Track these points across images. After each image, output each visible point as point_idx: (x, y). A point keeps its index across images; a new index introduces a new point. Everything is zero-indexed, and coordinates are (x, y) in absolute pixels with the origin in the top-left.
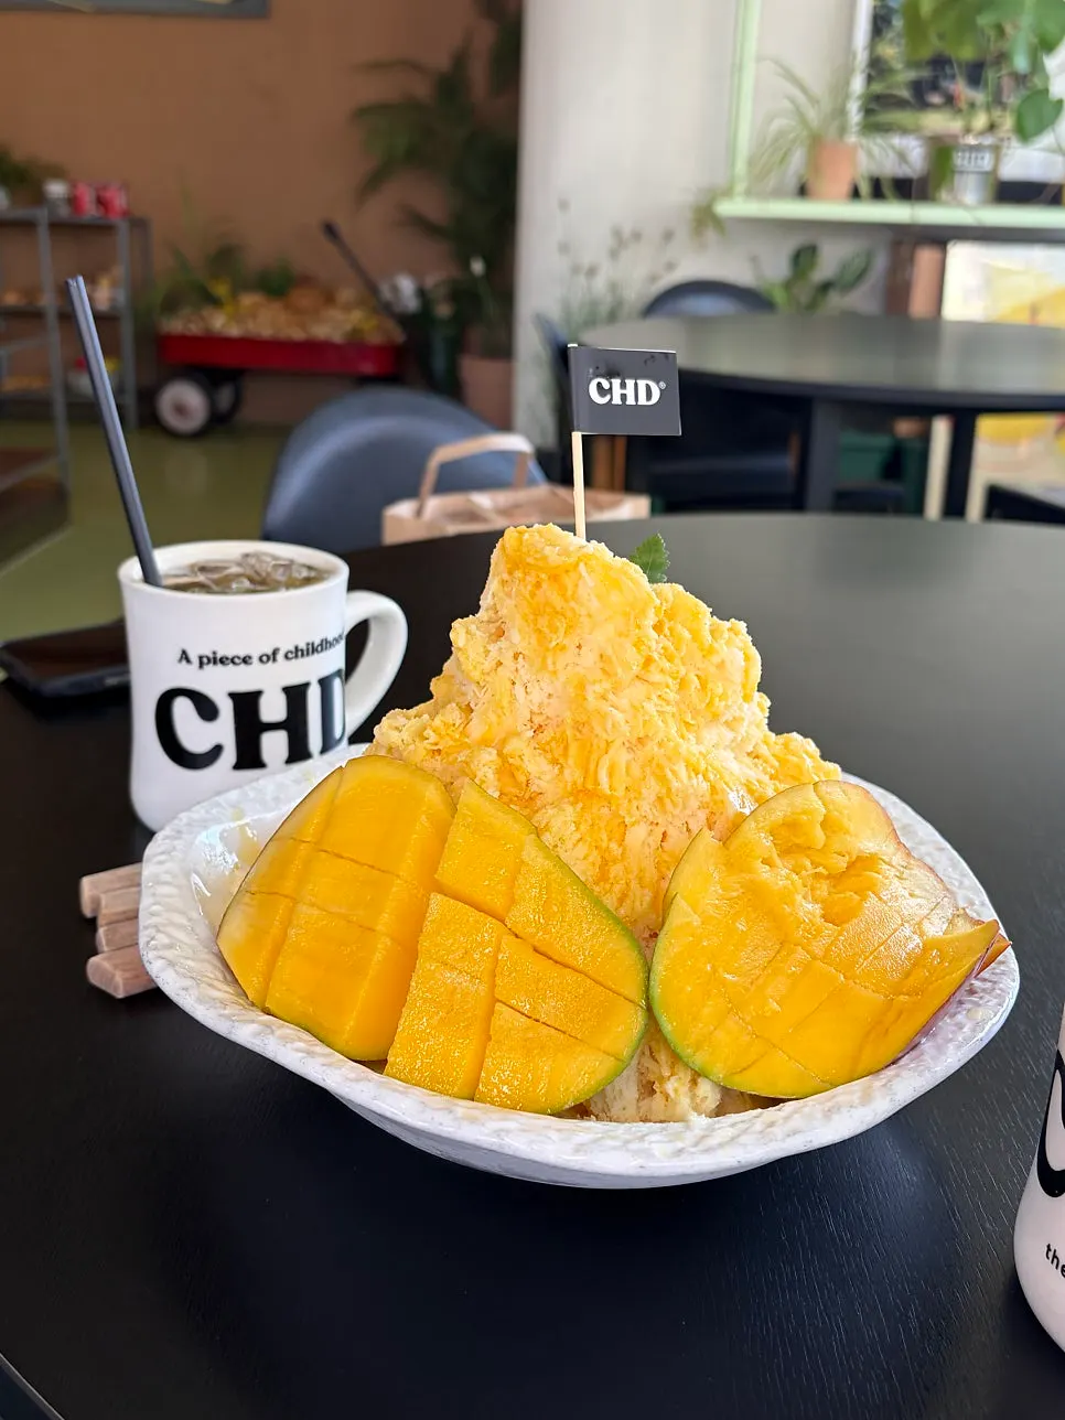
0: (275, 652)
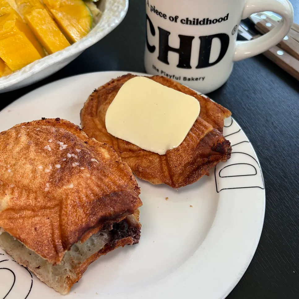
0: (176, 18)
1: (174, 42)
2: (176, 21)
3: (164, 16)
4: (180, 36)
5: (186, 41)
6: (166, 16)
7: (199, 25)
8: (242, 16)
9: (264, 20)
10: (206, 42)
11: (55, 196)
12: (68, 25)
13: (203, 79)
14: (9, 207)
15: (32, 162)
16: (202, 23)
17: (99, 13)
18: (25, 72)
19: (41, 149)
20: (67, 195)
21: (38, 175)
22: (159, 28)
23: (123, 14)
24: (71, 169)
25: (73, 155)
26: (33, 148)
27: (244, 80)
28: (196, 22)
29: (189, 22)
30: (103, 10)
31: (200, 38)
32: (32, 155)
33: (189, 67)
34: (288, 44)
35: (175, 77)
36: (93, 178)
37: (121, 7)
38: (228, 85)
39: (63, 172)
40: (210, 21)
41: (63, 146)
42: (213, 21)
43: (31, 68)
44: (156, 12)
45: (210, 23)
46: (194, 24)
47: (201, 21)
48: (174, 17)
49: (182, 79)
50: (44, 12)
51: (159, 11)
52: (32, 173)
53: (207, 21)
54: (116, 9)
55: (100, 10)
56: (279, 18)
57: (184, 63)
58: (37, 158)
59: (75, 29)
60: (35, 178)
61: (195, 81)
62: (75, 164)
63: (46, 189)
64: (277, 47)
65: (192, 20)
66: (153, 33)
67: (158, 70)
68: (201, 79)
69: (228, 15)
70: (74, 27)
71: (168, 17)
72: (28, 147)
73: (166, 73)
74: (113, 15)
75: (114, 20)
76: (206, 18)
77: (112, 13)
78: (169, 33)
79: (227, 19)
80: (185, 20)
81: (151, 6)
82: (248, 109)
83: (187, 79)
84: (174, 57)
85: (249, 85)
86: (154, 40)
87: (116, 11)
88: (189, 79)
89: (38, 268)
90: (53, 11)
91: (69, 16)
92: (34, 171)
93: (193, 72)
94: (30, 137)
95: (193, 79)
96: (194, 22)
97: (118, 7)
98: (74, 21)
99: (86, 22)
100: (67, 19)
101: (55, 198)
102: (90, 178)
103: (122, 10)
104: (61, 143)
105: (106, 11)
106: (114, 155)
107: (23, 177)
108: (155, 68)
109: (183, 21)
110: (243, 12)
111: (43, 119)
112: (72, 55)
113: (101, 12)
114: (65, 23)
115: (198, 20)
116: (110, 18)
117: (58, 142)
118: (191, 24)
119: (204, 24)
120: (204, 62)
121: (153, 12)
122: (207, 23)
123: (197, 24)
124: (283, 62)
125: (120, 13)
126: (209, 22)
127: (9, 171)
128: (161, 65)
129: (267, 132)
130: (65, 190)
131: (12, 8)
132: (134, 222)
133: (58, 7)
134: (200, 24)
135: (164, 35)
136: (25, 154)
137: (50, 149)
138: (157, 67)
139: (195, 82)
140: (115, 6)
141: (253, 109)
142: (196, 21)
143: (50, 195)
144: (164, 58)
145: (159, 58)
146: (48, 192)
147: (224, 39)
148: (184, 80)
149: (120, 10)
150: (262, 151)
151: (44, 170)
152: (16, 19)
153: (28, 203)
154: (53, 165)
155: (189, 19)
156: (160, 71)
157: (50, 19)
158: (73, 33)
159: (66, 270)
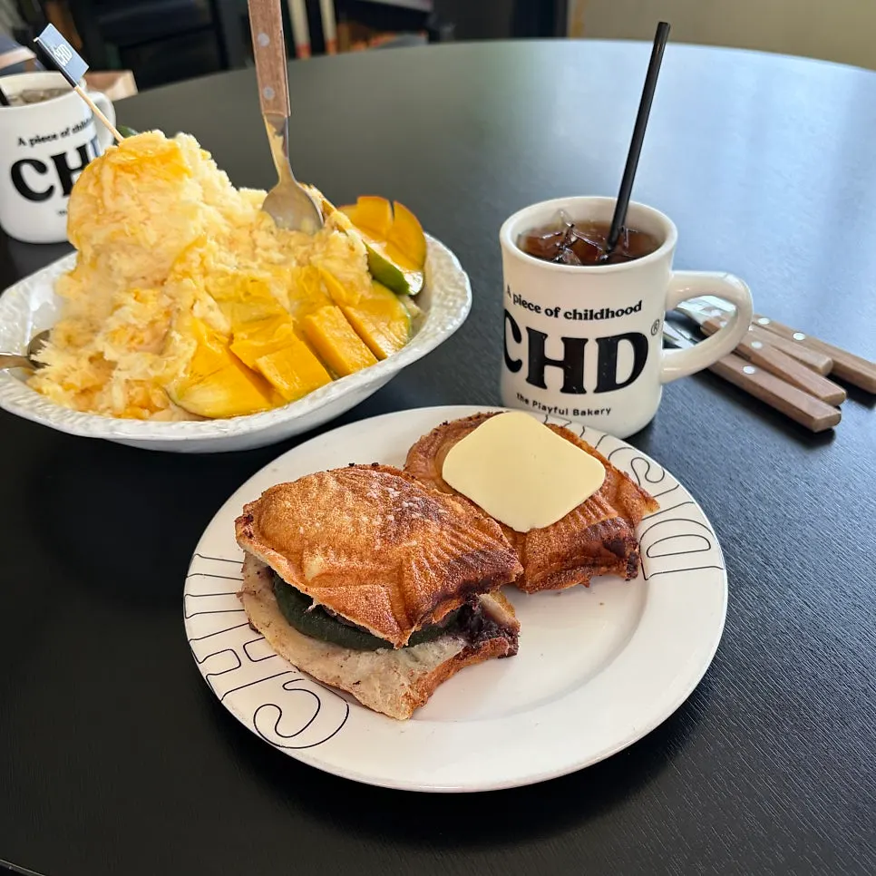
1: (554, 350)
2: (556, 316)
3: (537, 309)
4: (565, 340)
5: (574, 347)
6: (539, 308)
7: (594, 320)
8: (666, 305)
9: (718, 317)
10: (608, 347)
11: (391, 556)
12: (373, 332)
13: (608, 411)
14: (324, 571)
15: (351, 512)
16: (599, 316)
17: (419, 314)
18: (315, 398)
19: (362, 496)
20: (409, 554)
21: (364, 530)
22: (528, 329)
23: (465, 312)
24: (411, 522)
25: (411, 504)
26: (349, 495)
27: (685, 417)
28: (590, 315)
29: (578, 316)
30: (428, 308)
31: (598, 340)
32: (350, 503)
33: (583, 391)
34: (761, 354)
35: (558, 411)
36: (445, 533)
37: (459, 301)
38: (656, 427)
39: (399, 525)
40: (613, 312)
41: (394, 494)
42: (617, 312)
43: (325, 393)
44: (524, 303)
45: (613, 316)
46: (586, 318)
47: (596, 314)
48: (553, 309)
49: (571, 412)
50: (336, 311)
51: (528, 302)
52: (353, 526)
53: (606, 314)
54: (451, 304)
55: (421, 308)
56: (730, 308)
57: (573, 384)
58: (357, 508)
59: (383, 337)
60: (358, 532)
61: (594, 415)
62: (416, 515)
63: (377, 548)
64: (733, 356)
65: (583, 312)
66: (518, 338)
67: (527, 401)
68: (605, 412)
69: (640, 302)
70: (382, 333)
71: (543, 311)
72: (341, 495)
73: (543, 404)
74: (449, 314)
75: (451, 320)
76: (605, 308)
77: (446, 311)
78: (546, 336)
79: (640, 309)
80: (570, 314)
81: (515, 296)
82: (695, 463)
83: (580, 412)
84: (554, 376)
85: (695, 427)
86: (520, 351)
87: (452, 308)
88: (584, 413)
89: (358, 683)
90: (350, 310)
91: (374, 318)
92: (356, 524)
93: (590, 400)
94: (341, 483)
95: (590, 413)
96: (586, 315)
97: (455, 302)
98: (382, 325)
99: (400, 327)
100: (372, 321)
101: (390, 561)
102: (440, 534)
103: (462, 305)
104: (391, 490)
105: (433, 309)
106: (471, 510)
107: (340, 532)
108: (522, 397)
109: (568, 315)
110: (666, 300)
111: (352, 465)
112: (388, 373)
113: (422, 312)
114: (368, 328)
115: (592, 311)
116: (443, 318)
117: (386, 489)
118: (581, 318)
119: (602, 317)
120: (607, 382)
121: (517, 304)
122: (607, 317)
123: (591, 318)
124: (755, 385)
125: (459, 309)
126: (610, 314)
127: (317, 525)
128: (532, 392)
129: (731, 497)
130: (405, 547)
131: (282, 307)
132: (507, 620)
133: (357, 302)
134: (596, 318)
135: (537, 339)
136: (339, 503)
137: (375, 496)
138: (525, 397)
139: (594, 417)
140: (450, 301)
141: (704, 463)
142: (589, 313)
143: (382, 557)
144: (537, 379)
145: (529, 380)
146: (380, 552)
147: (639, 342)
148: (574, 414)
149: (458, 305)
150: (723, 526)
151: (371, 522)
152: (294, 322)
153: (351, 566)
154: (384, 516)
155: (578, 311)
156: (531, 403)
157: (344, 322)
158: (383, 344)
159: (403, 685)
